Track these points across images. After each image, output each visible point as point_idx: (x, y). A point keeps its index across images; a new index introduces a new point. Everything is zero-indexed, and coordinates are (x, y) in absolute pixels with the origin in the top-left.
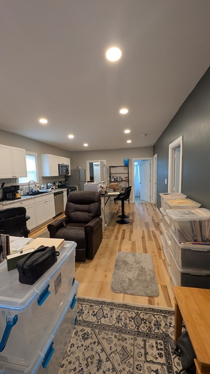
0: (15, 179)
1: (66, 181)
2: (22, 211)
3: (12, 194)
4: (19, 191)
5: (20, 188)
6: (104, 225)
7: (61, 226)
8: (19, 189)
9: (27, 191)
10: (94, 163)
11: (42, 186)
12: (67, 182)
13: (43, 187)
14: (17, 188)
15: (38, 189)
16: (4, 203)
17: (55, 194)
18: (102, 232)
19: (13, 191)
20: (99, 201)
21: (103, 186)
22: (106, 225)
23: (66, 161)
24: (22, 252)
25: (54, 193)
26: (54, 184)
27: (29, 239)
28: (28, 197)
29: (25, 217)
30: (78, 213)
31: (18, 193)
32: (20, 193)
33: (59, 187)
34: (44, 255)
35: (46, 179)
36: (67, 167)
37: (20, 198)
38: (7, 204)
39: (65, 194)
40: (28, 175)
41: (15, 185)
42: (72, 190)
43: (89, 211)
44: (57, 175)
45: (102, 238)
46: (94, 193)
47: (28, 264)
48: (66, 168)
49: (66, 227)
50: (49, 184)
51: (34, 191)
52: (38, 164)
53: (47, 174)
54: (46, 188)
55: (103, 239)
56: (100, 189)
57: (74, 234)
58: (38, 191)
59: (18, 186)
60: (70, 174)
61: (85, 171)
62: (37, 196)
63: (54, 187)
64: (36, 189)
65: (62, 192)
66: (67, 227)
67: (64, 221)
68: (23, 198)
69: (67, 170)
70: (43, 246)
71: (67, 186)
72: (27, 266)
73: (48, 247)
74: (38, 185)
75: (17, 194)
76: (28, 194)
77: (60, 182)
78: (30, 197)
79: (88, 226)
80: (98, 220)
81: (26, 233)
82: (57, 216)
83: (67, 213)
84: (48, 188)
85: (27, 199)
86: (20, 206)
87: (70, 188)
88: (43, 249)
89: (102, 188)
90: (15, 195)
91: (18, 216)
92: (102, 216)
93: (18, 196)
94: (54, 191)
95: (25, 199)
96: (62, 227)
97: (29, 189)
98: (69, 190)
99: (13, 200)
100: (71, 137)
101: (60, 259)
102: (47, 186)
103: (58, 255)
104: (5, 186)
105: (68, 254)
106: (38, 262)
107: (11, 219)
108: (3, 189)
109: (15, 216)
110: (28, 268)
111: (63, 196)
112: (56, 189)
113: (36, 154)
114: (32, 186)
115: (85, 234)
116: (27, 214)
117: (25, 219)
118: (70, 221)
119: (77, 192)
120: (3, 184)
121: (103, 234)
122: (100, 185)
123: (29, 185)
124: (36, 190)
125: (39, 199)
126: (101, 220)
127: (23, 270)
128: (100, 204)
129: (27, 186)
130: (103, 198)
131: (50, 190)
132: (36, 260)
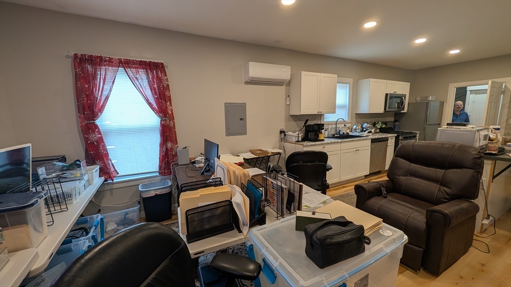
0: (320, 116)
1: (395, 121)
2: (323, 157)
3: (315, 135)
4: (323, 131)
5: (325, 127)
6: (481, 221)
7: (377, 192)
8: (323, 129)
9: (333, 133)
10: (469, 88)
11: (355, 127)
12: (397, 123)
13: (356, 129)
14: (320, 127)
15: (348, 131)
16: (305, 143)
17: (374, 141)
18: (473, 234)
19: (317, 131)
20: (478, 168)
21: (492, 136)
22: (486, 222)
23: (401, 88)
24: (314, 213)
25: (372, 139)
26: (374, 125)
27: (326, 197)
28: (333, 140)
29: (325, 166)
30: (415, 180)
31: (321, 133)
32: (324, 134)
33: (382, 130)
34: (344, 233)
35: (361, 117)
36: (401, 98)
37: (323, 140)
38: (307, 146)
39: (391, 143)
40: (337, 110)
41: (319, 123)
42: (406, 138)
43: (442, 182)
44: (381, 111)
45: (470, 245)
46: (463, 149)
47: (319, 237)
48: (398, 100)
49: (386, 197)
50: (365, 125)
51: (341, 133)
52: (353, 94)
53: (364, 108)
54: (359, 131)
55: (472, 249)
56: (483, 143)
57: (401, 213)
58: (348, 133)
59: (323, 125)
60: (405, 110)
61: (442, 104)
62: (345, 140)
63: (373, 131)
64: (344, 131)
65: (386, 140)
66: (389, 197)
67: (383, 187)
68: (327, 140)
69: (401, 103)
70: (343, 217)
71: (396, 130)
72: (317, 238)
73: (352, 223)
74: (348, 125)
75: (320, 135)
76: (333, 137)
77: (385, 123)
78: (336, 140)
79: (436, 211)
80: (464, 205)
81: (323, 188)
82: (371, 174)
83: (391, 173)
84: (362, 131)
85: (332, 143)
86: (322, 151)
87: (403, 133)
88: (343, 223)
89: (490, 140)
90: (318, 136)
91: (317, 163)
92: (480, 201)
93: (321, 137)
94: (371, 136)
95: (329, 142)
96: (379, 196)
97: (336, 130)
98: (400, 138)
99: (315, 141)
100: (420, 41)
101: (370, 249)
102: (362, 127)
103: (369, 244)
104: (309, 123)
105: (388, 250)
106: (334, 241)
107: (310, 164)
108: (306, 126)
109: (314, 162)
110: (318, 242)
111: (387, 146)
112: (376, 133)
113: (351, 80)
114: (340, 126)
115: (427, 223)
116: (329, 163)
117: (326, 169)
118: (394, 188)
119: (417, 142)
120: (307, 121)
121: (475, 237)
122: (483, 133)
123: (336, 124)
124: (345, 133)
125: (347, 145)
126: (476, 209)
127: (311, 240)
128: (480, 173)
129: (334, 126)
130: (490, 162)
131: (365, 133)
132: (331, 236)
